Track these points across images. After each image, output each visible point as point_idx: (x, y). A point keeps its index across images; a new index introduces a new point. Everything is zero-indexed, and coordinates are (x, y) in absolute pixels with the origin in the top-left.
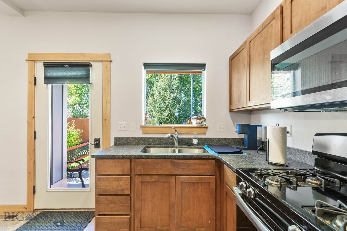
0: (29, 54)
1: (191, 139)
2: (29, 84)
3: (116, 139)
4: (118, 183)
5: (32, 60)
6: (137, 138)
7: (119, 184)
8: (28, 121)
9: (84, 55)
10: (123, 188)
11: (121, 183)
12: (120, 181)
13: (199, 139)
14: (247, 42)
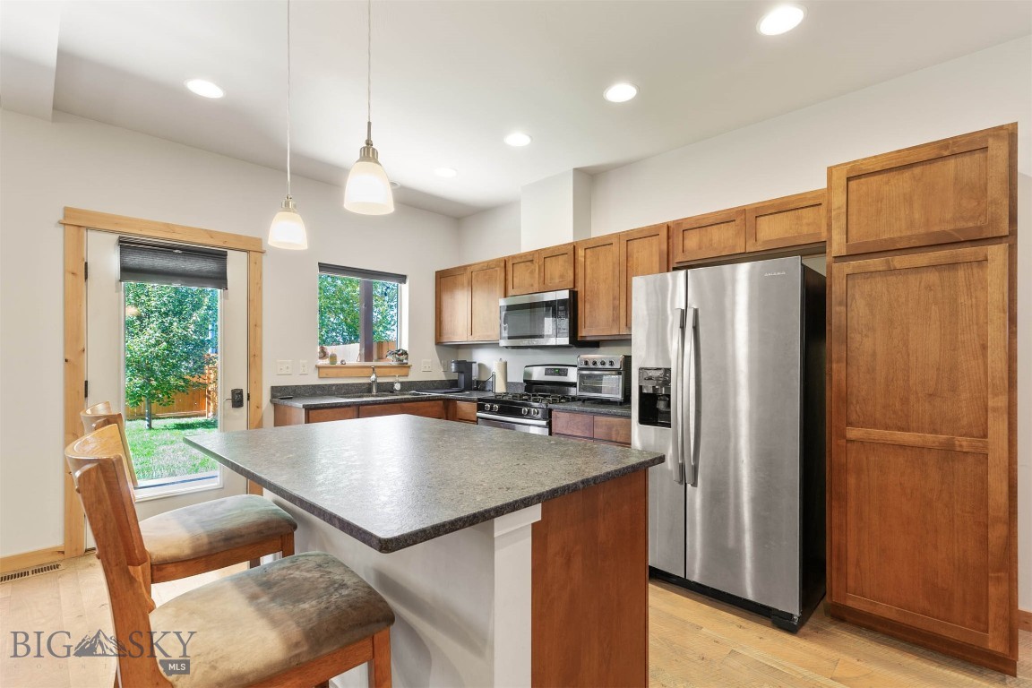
0: (66, 209)
1: (392, 384)
2: (70, 277)
3: (273, 388)
5: (77, 224)
6: (312, 386)
8: (68, 358)
9: (210, 234)
13: (402, 383)
14: (469, 270)
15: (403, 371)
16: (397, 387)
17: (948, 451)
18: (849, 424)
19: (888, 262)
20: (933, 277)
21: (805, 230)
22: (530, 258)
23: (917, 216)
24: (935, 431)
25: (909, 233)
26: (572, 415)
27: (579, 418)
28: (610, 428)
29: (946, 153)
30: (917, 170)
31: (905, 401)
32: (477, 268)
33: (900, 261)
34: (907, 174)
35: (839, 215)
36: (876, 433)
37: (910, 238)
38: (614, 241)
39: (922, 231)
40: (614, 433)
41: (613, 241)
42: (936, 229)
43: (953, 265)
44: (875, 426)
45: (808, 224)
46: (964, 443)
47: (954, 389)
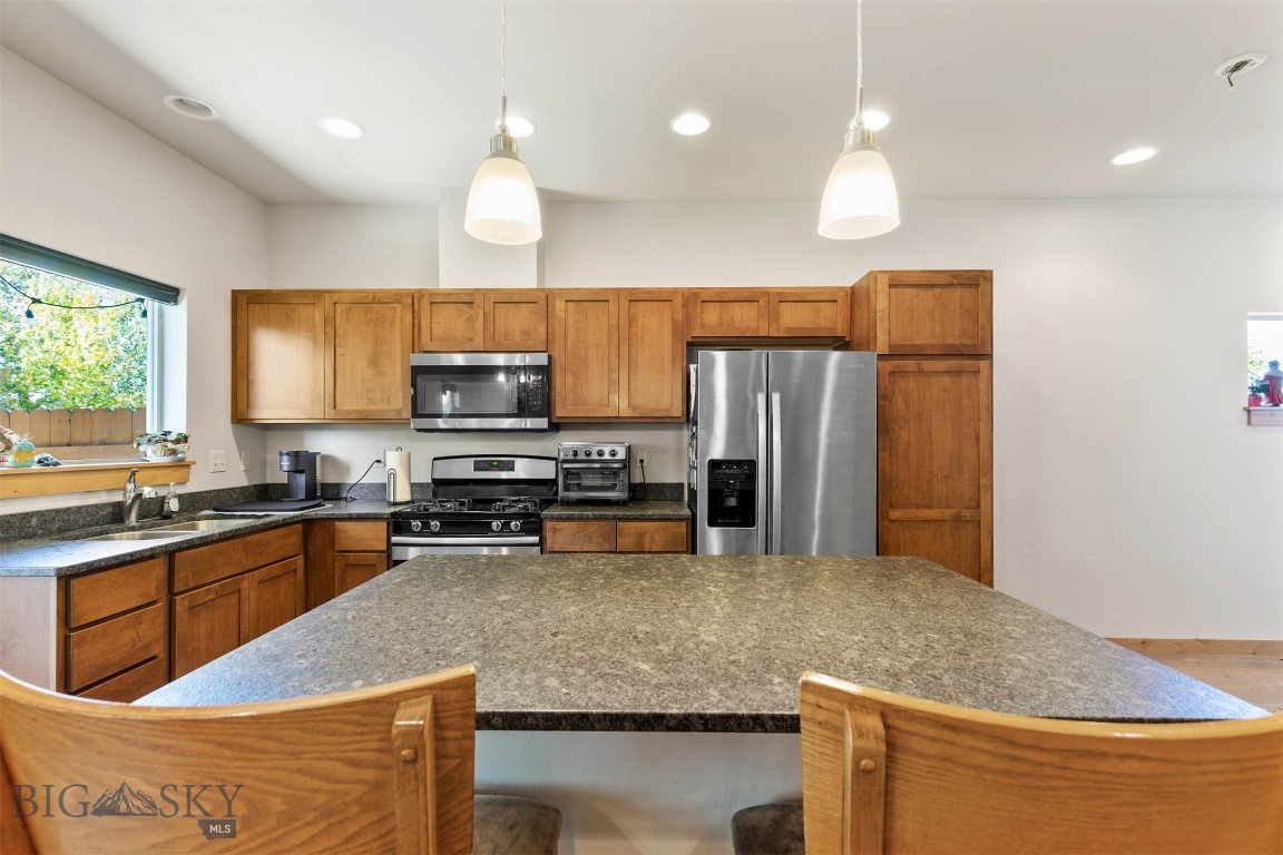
1: (161, 501)
4: (134, 633)
7: (138, 634)
10: (146, 642)
11: (143, 629)
12: (140, 623)
13: (180, 497)
14: (328, 300)
15: (180, 473)
16: (174, 505)
17: (957, 520)
18: (891, 506)
19: (919, 365)
20: (946, 380)
21: (823, 323)
22: (468, 299)
23: (937, 329)
24: (949, 507)
25: (932, 342)
26: (581, 524)
27: (593, 527)
28: (641, 536)
29: (955, 282)
30: (937, 291)
31: (930, 483)
32: (346, 298)
33: (928, 365)
34: (930, 292)
35: (883, 317)
36: (911, 513)
37: (933, 346)
38: (611, 297)
39: (941, 342)
40: (647, 540)
41: (609, 298)
42: (949, 342)
43: (959, 373)
44: (909, 506)
45: (825, 318)
46: (967, 514)
47: (960, 472)
